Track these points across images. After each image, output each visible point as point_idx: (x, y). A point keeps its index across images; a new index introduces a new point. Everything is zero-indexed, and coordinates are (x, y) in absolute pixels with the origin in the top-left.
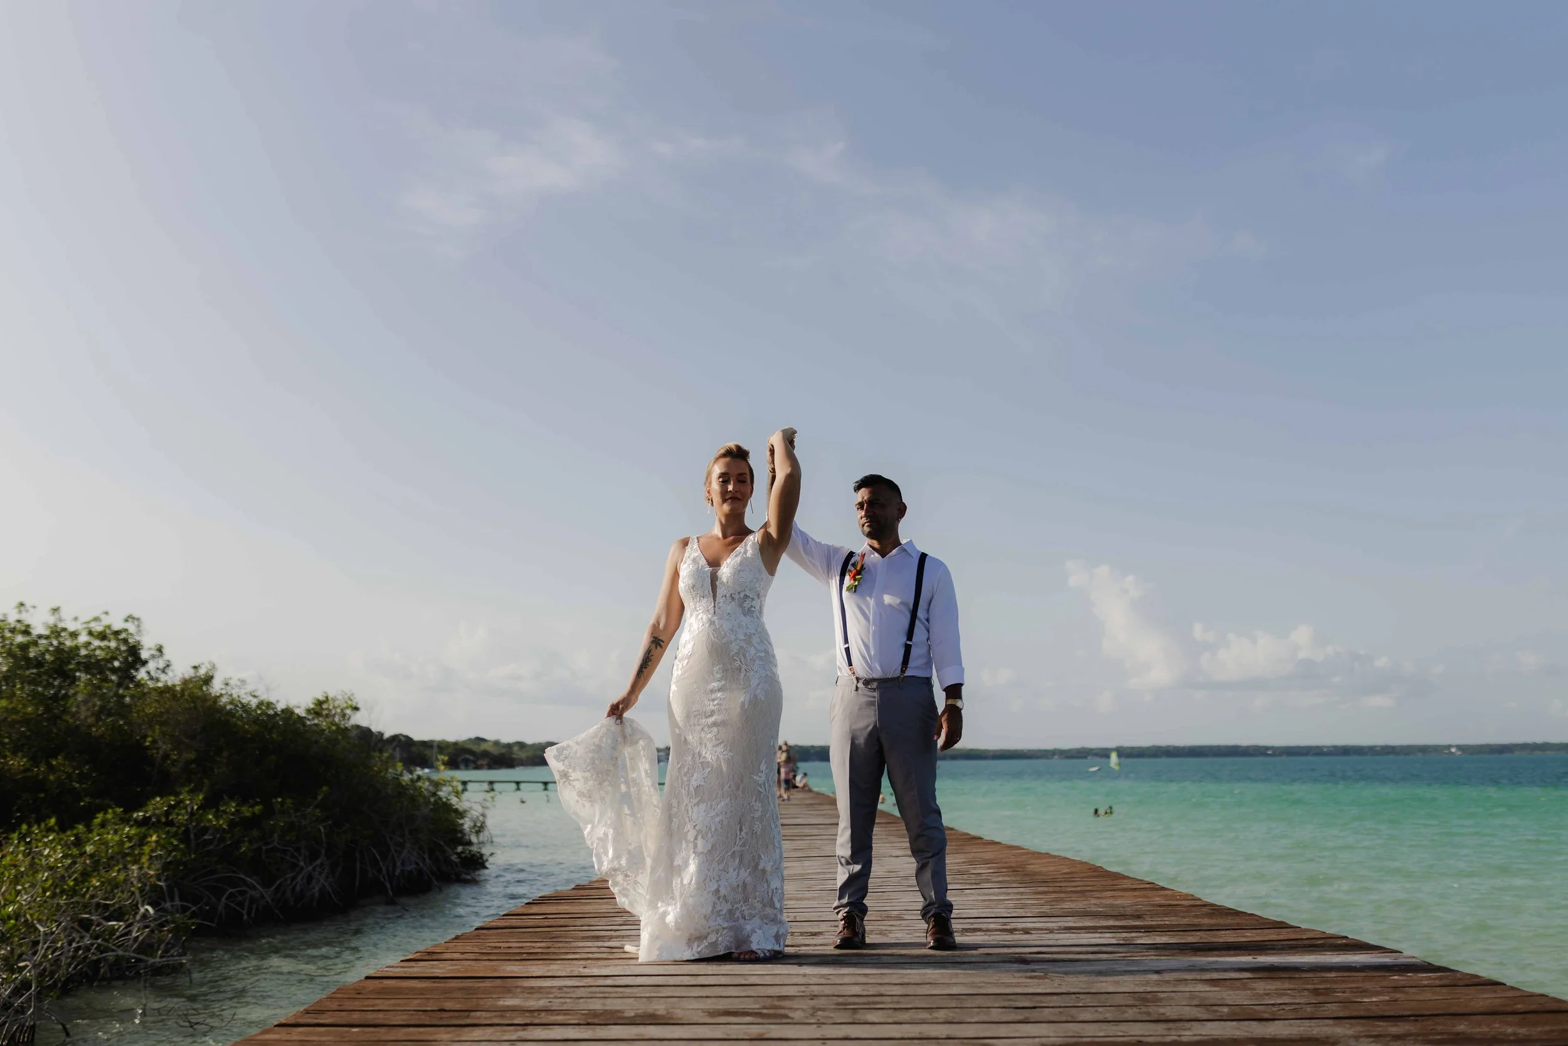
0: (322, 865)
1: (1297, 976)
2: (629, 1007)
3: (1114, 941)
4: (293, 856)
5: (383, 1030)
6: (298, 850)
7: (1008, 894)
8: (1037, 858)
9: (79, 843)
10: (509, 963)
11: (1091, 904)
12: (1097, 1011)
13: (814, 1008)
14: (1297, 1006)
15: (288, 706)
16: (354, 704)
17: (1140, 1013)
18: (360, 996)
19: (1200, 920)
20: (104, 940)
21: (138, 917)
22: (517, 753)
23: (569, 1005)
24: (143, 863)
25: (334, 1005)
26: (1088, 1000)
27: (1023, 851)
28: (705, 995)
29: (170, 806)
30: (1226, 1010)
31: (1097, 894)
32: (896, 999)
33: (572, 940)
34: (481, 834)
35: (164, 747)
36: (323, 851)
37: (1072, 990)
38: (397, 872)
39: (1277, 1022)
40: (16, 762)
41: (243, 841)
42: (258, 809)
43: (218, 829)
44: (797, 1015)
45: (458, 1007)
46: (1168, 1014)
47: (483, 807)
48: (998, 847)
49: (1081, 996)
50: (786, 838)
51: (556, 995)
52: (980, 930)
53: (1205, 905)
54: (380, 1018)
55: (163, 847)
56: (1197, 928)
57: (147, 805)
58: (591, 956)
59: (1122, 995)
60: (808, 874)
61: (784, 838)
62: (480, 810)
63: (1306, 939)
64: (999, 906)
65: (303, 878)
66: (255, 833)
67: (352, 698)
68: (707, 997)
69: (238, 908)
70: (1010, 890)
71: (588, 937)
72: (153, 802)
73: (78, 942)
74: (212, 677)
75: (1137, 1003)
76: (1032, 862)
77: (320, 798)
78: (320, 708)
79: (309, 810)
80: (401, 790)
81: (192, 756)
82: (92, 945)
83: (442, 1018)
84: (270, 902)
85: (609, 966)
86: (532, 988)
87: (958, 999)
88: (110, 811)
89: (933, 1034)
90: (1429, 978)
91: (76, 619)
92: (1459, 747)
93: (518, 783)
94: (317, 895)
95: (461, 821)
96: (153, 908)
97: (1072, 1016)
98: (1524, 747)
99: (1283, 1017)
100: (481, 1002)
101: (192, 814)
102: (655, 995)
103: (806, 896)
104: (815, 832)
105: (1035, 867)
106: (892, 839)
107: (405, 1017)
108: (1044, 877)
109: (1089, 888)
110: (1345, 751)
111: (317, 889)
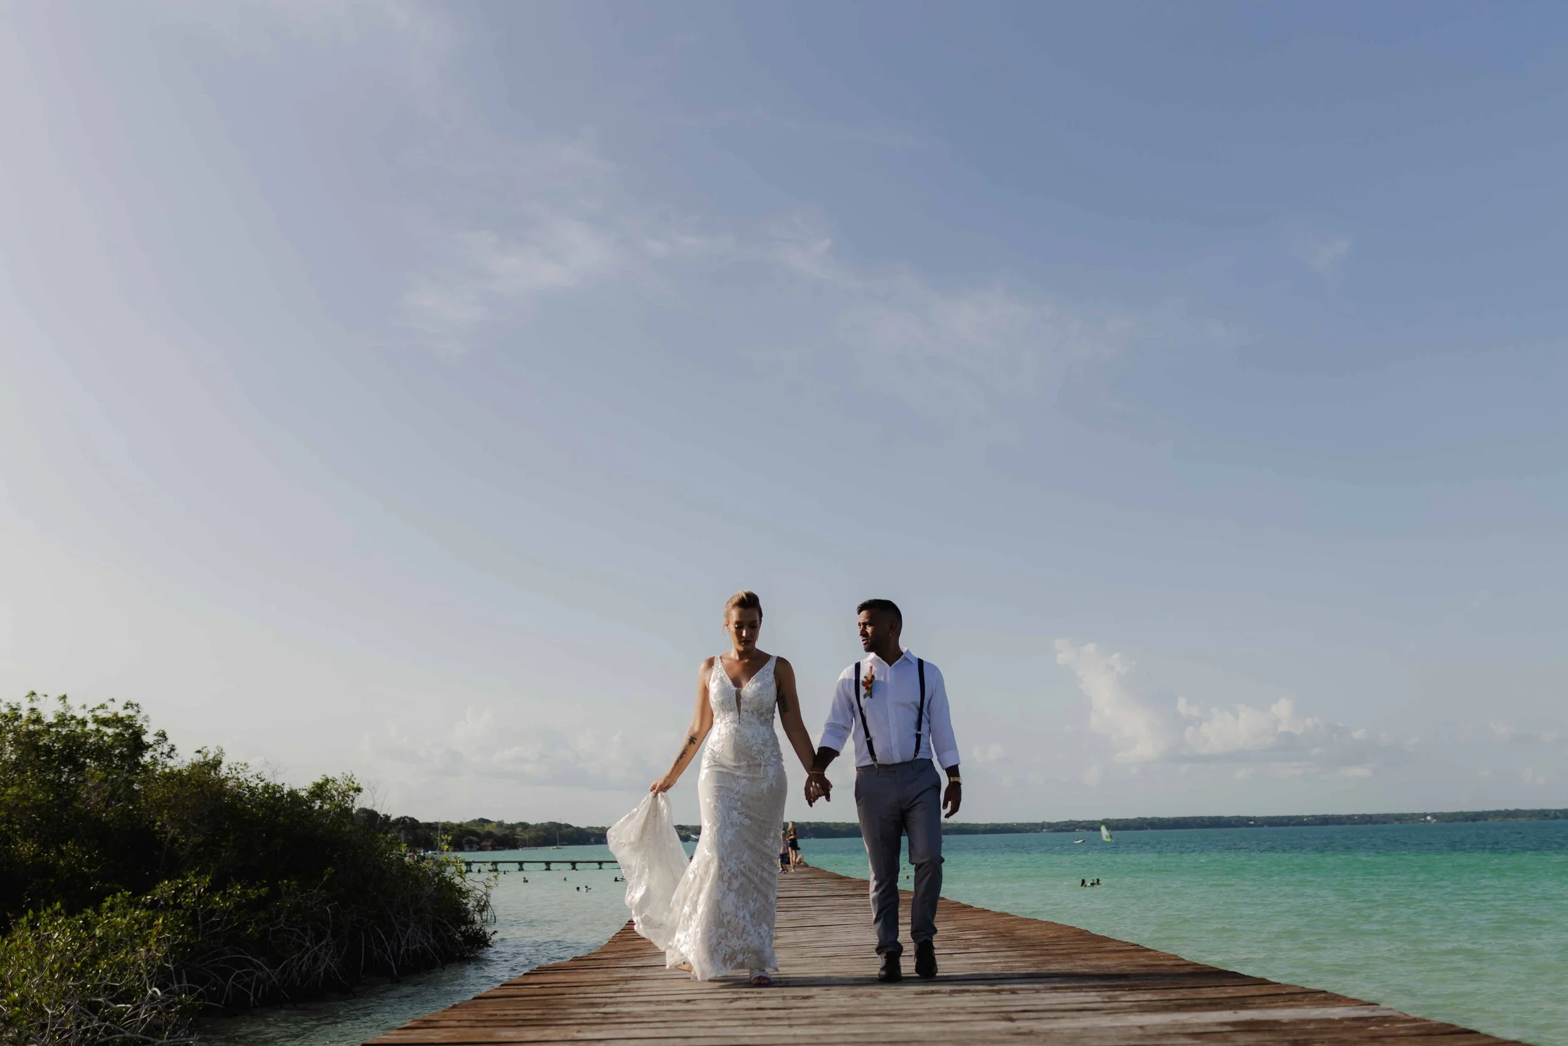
0: (327, 944)
3: (1099, 999)
4: (299, 937)
6: (304, 930)
7: (996, 957)
9: (87, 926)
15: (292, 789)
16: (355, 786)
20: (112, 1022)
21: (147, 998)
22: (521, 835)
24: (151, 945)
29: (177, 889)
31: (1083, 956)
34: (485, 913)
35: (172, 832)
36: (329, 932)
38: (402, 952)
40: (27, 848)
41: (250, 923)
42: (264, 891)
43: (224, 911)
47: (487, 887)
48: (988, 914)
50: (781, 909)
55: (171, 930)
57: (156, 888)
58: (585, 1021)
61: (779, 910)
62: (484, 889)
63: (1286, 994)
65: (309, 958)
66: (262, 914)
67: (352, 779)
69: (243, 988)
70: (998, 954)
72: (161, 885)
73: (87, 1024)
74: (220, 762)
76: (1021, 927)
77: (325, 879)
78: (320, 790)
79: (315, 891)
80: (405, 870)
81: (200, 839)
82: (100, 1027)
84: (276, 982)
88: (119, 894)
90: (1406, 1028)
91: (84, 707)
92: (1434, 815)
93: (521, 863)
94: (323, 974)
95: (465, 901)
96: (161, 991)
98: (1497, 814)
101: (200, 896)
103: (799, 962)
104: (807, 903)
108: (1031, 941)
109: (1075, 951)
110: (1325, 821)
111: (323, 968)
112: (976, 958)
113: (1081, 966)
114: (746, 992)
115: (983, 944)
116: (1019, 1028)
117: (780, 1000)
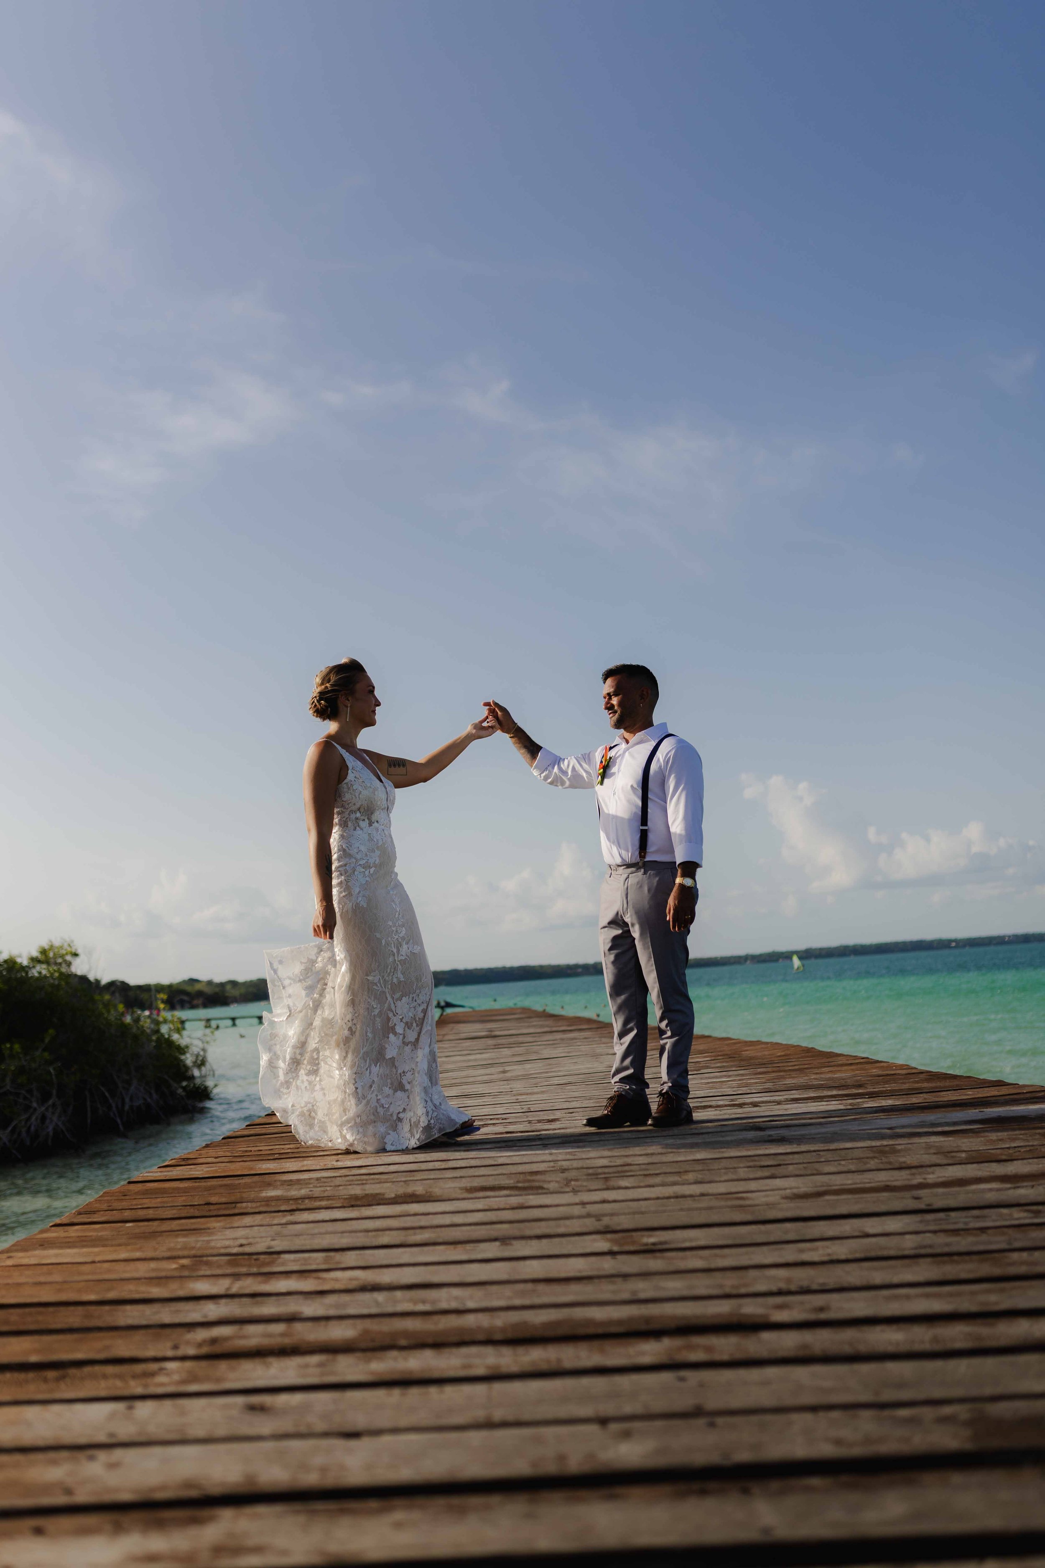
0: (54, 1105)
2: (389, 1190)
3: (841, 1107)
4: (25, 1098)
5: (156, 1223)
6: (30, 1091)
7: (729, 1076)
8: (750, 1046)
10: (262, 1162)
11: (812, 1078)
12: (840, 1164)
13: (566, 1179)
14: (1032, 1148)
15: (10, 956)
16: (73, 951)
17: (882, 1163)
18: (127, 1197)
19: (920, 1084)
22: (230, 991)
23: (329, 1191)
25: (104, 1206)
28: (459, 1176)
30: (963, 1155)
31: (816, 1071)
32: (643, 1167)
34: (203, 1068)
36: (54, 1092)
38: (127, 1108)
39: (1015, 1162)
44: (552, 1186)
45: (223, 1200)
46: (909, 1162)
47: (203, 1042)
48: (709, 1040)
49: (821, 1153)
51: (315, 1185)
52: (710, 1106)
53: (922, 1072)
54: (150, 1213)
56: (918, 1091)
59: (860, 1149)
60: (531, 1074)
62: (201, 1045)
63: (1026, 1093)
64: (724, 1086)
65: (36, 1119)
67: (71, 945)
68: (461, 1177)
70: (731, 1073)
75: (877, 1155)
76: (746, 1049)
77: (47, 1040)
78: (45, 957)
79: (38, 1053)
80: (124, 1029)
83: (210, 1210)
84: (7, 1143)
86: (291, 1181)
87: (703, 1163)
89: (687, 1193)
93: (233, 1019)
94: (51, 1134)
95: (183, 1057)
97: (816, 1170)
99: (1020, 1158)
100: (244, 1195)
102: (411, 1178)
103: (535, 1091)
105: (749, 1053)
106: (604, 1040)
107: (175, 1211)
108: (760, 1061)
109: (806, 1066)
110: (1026, 939)
111: (51, 1128)
112: (709, 1078)
113: (815, 1079)
114: (491, 1119)
115: (713, 1066)
116: (770, 1136)
117: (526, 1124)
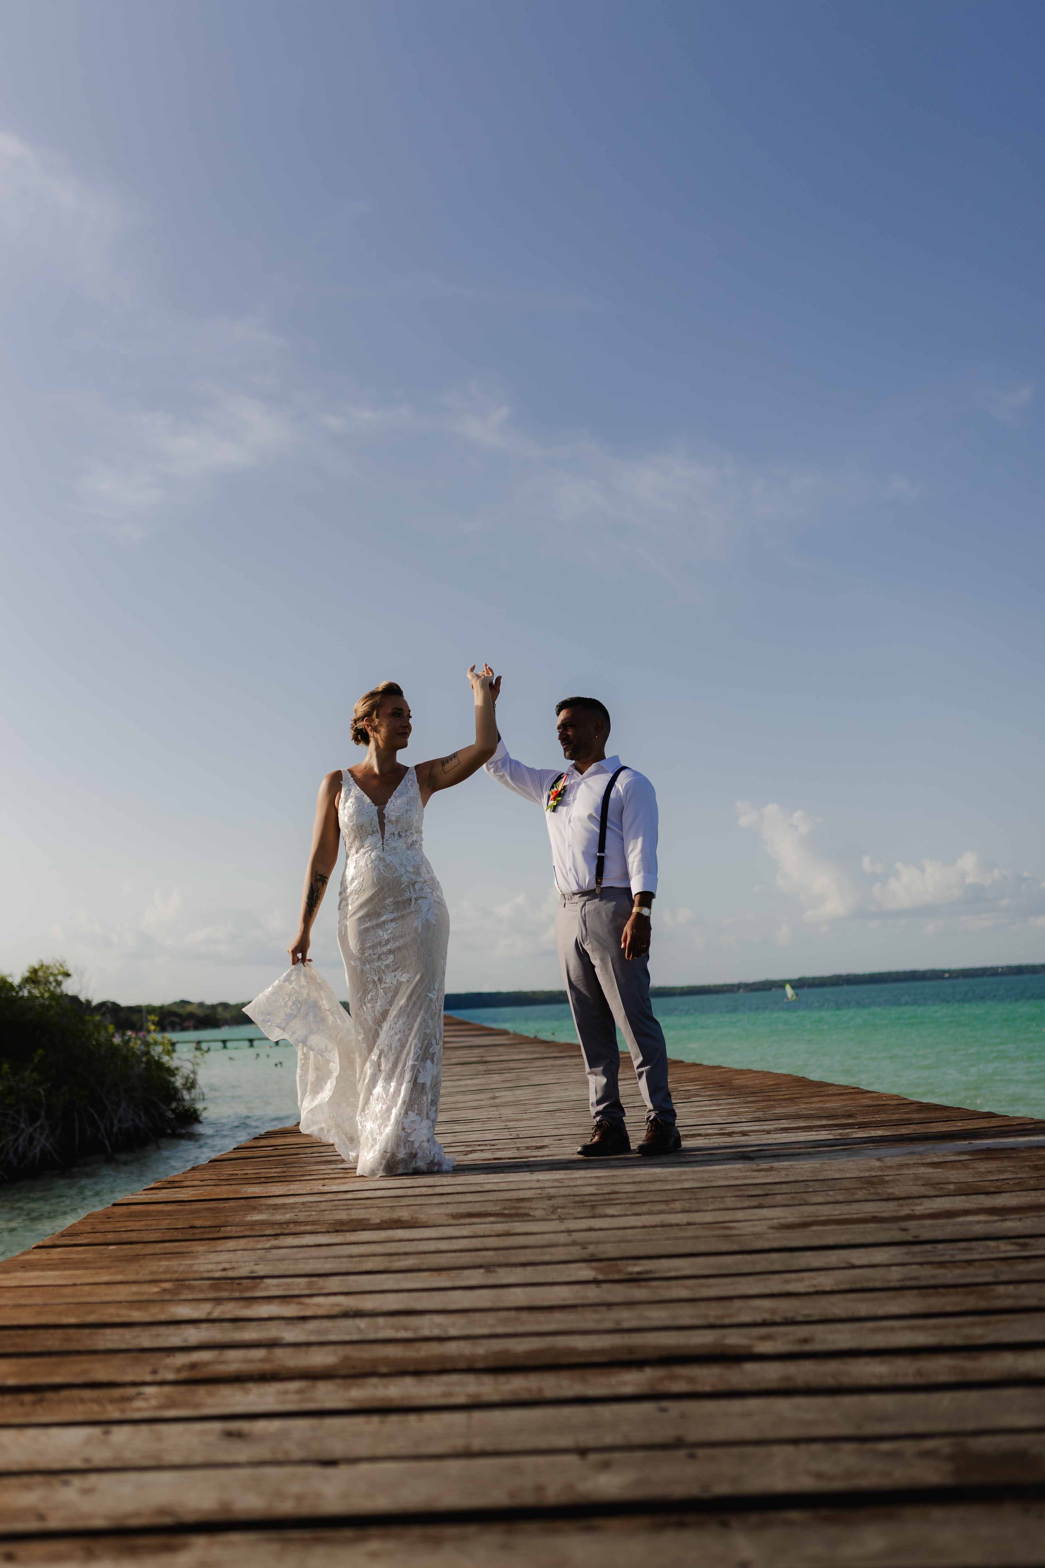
0: (42, 1126)
1: (1015, 1155)
2: (375, 1215)
3: (831, 1137)
4: (13, 1119)
5: (139, 1246)
6: (18, 1112)
7: (720, 1105)
8: (741, 1074)
10: (249, 1186)
11: (802, 1107)
12: (827, 1194)
13: (553, 1206)
14: (1020, 1180)
16: (65, 971)
17: (870, 1194)
18: (111, 1220)
19: (910, 1115)
22: (221, 1013)
23: (315, 1216)
25: (88, 1228)
26: (817, 1186)
27: (723, 1070)
28: (445, 1202)
30: (952, 1187)
31: (806, 1100)
32: (631, 1195)
33: (305, 1165)
34: (193, 1091)
36: (43, 1113)
37: (800, 1179)
38: (115, 1129)
39: (1004, 1194)
44: (538, 1213)
45: (208, 1223)
46: (896, 1193)
47: (193, 1064)
48: (701, 1068)
49: (810, 1183)
51: (301, 1209)
52: (700, 1135)
53: (912, 1103)
54: (134, 1236)
56: (908, 1122)
58: (327, 1176)
59: (848, 1180)
60: (521, 1100)
62: (191, 1067)
63: (1016, 1125)
64: (713, 1115)
65: (24, 1140)
67: (63, 965)
68: (447, 1203)
70: (720, 1102)
71: (320, 1162)
75: (865, 1186)
76: (737, 1077)
77: (36, 1061)
78: (34, 978)
79: (27, 1073)
80: (114, 1049)
83: (194, 1234)
85: (347, 1183)
86: (276, 1205)
87: (691, 1192)
89: (674, 1221)
94: (38, 1155)
95: (173, 1079)
97: (805, 1200)
99: (1009, 1190)
100: (230, 1219)
102: (397, 1204)
103: (525, 1117)
104: (519, 1065)
105: (739, 1081)
107: (158, 1235)
108: (750, 1089)
109: (796, 1096)
110: (1019, 970)
111: (38, 1149)
113: (805, 1108)
114: (479, 1145)
115: (703, 1094)
117: (514, 1150)
